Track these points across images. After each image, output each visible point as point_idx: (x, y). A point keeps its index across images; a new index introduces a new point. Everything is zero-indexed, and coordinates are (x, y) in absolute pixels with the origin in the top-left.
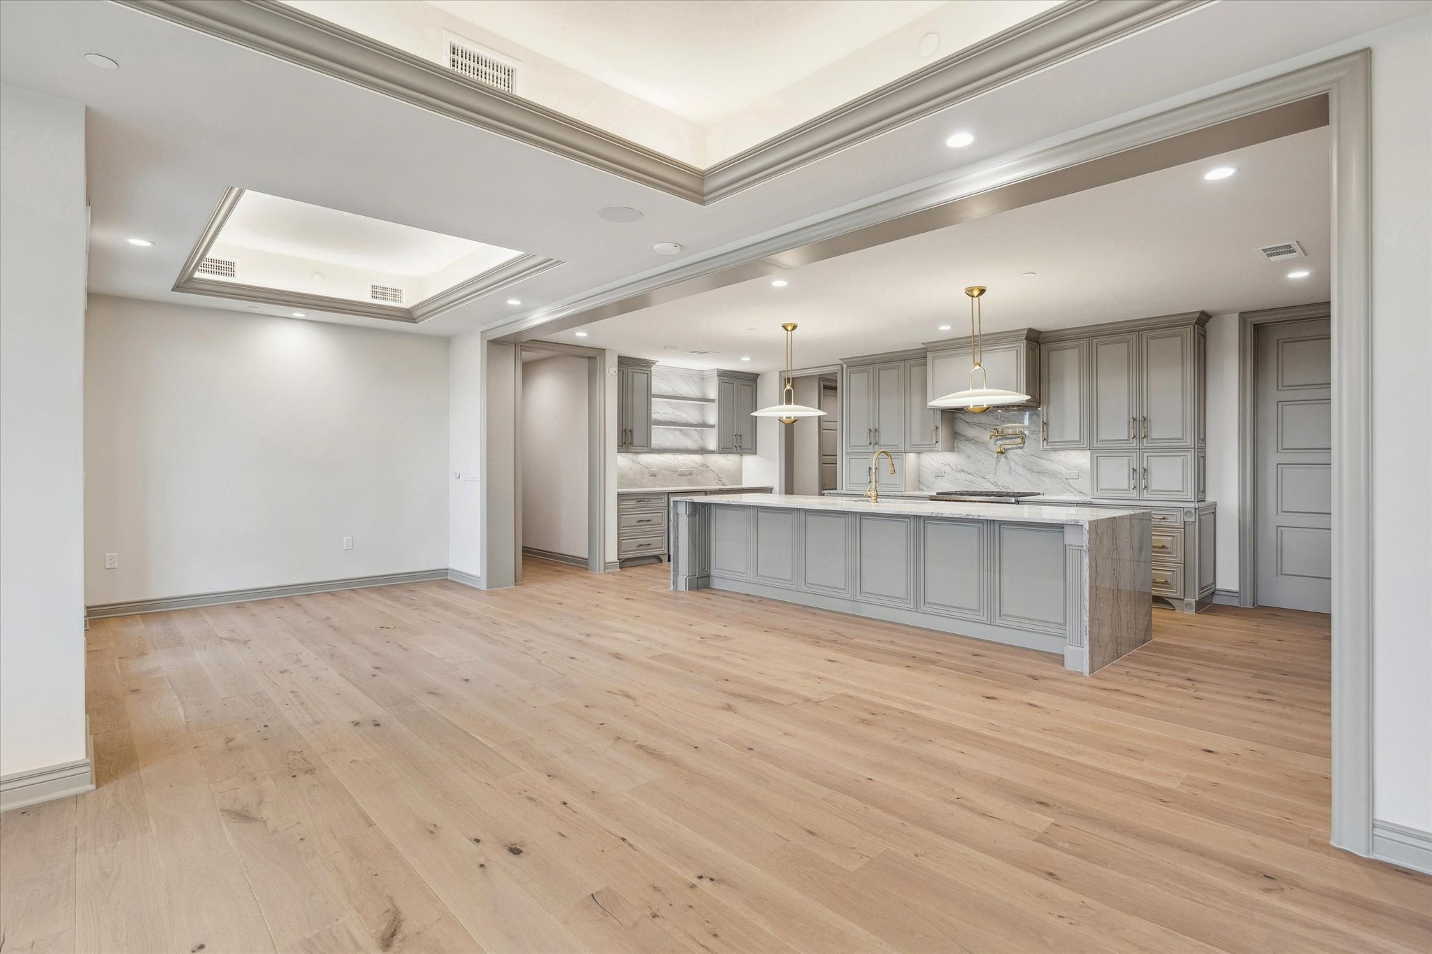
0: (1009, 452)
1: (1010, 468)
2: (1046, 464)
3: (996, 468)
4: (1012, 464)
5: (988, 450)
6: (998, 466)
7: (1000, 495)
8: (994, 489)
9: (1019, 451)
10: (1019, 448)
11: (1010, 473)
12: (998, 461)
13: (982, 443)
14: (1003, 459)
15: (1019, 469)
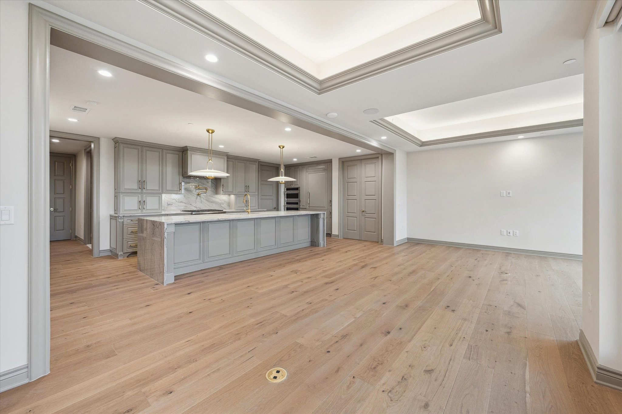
0: (202, 195)
1: (202, 201)
2: (214, 199)
3: (196, 201)
4: (202, 199)
5: (193, 193)
6: (197, 200)
7: (198, 211)
8: (195, 209)
9: (205, 194)
10: (205, 193)
11: (201, 203)
12: (197, 198)
13: (190, 191)
14: (199, 197)
15: (204, 201)
